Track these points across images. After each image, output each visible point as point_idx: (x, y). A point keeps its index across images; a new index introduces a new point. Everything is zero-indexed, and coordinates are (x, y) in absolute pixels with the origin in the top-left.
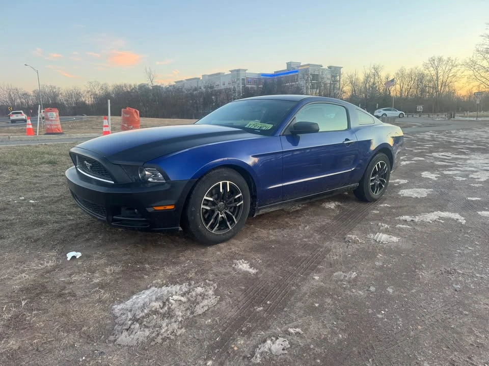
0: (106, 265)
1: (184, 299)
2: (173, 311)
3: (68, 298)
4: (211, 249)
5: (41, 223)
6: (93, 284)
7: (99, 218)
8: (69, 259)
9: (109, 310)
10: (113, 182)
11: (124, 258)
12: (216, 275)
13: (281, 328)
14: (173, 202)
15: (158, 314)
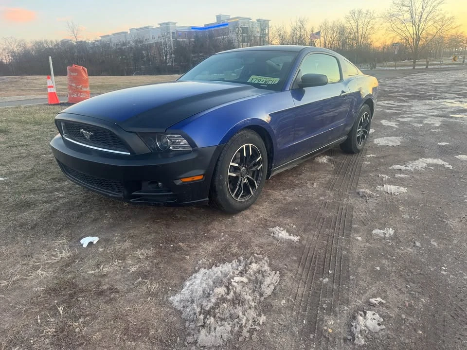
0: (134, 249)
1: (245, 280)
2: (239, 295)
3: (112, 296)
4: (238, 218)
5: (27, 205)
6: (131, 274)
7: (111, 195)
8: (85, 246)
9: (166, 303)
10: (129, 154)
11: (150, 237)
12: (261, 247)
13: (360, 299)
14: (202, 172)
15: (227, 301)
